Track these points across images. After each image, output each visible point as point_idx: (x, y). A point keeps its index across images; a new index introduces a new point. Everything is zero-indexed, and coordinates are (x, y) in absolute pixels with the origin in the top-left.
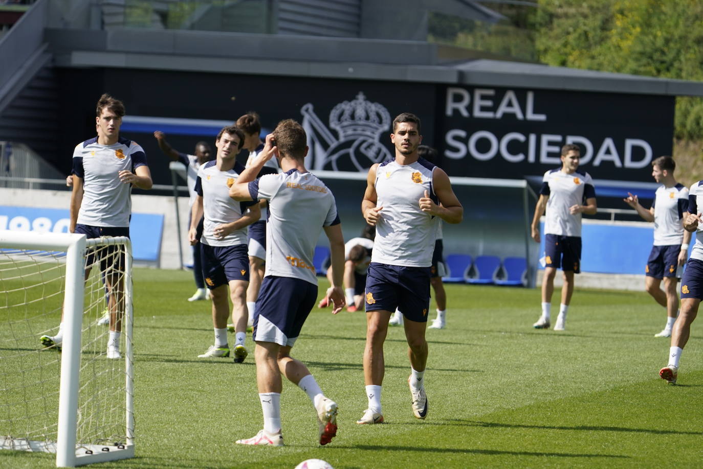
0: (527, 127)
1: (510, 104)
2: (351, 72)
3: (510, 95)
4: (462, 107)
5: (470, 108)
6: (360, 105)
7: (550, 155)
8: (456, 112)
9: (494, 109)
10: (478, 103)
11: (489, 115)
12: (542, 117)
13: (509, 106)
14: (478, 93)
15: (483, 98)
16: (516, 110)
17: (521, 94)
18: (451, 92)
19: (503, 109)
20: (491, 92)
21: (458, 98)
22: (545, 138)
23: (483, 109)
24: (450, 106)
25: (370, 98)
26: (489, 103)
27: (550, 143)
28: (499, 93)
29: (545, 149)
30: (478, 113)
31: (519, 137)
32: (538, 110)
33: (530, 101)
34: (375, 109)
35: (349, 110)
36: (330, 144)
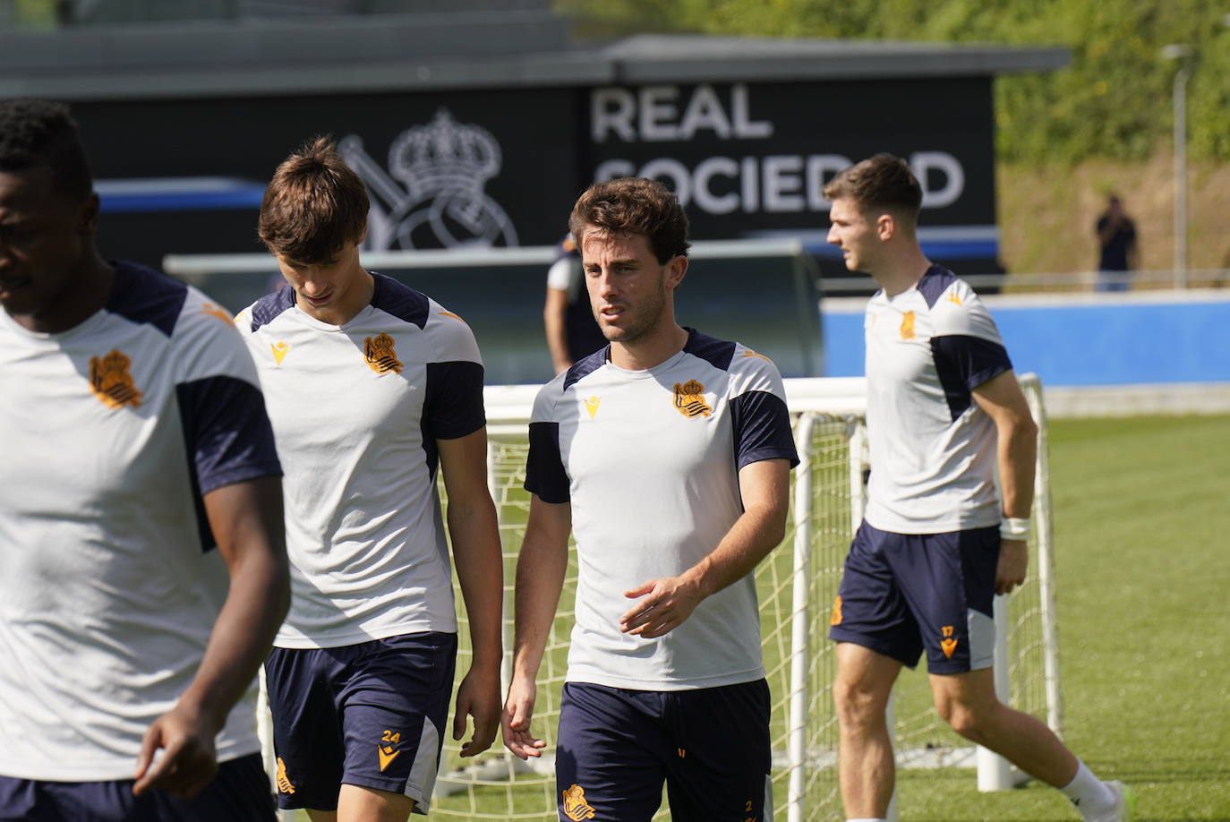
0: (738, 149)
1: (705, 111)
2: (424, 75)
3: (705, 96)
4: (621, 123)
5: (635, 123)
6: (444, 134)
7: (784, 193)
8: (612, 133)
9: (678, 120)
10: (649, 113)
11: (668, 133)
12: (761, 130)
13: (704, 114)
14: (648, 97)
15: (659, 103)
16: (717, 120)
17: (723, 91)
18: (599, 100)
19: (693, 121)
20: (669, 93)
21: (613, 108)
22: (773, 165)
23: (660, 122)
24: (601, 123)
25: (461, 118)
26: (667, 112)
27: (783, 174)
29: (773, 184)
30: (650, 131)
31: (725, 166)
32: (754, 116)
33: (740, 101)
34: (469, 136)
35: (424, 144)
36: (396, 204)
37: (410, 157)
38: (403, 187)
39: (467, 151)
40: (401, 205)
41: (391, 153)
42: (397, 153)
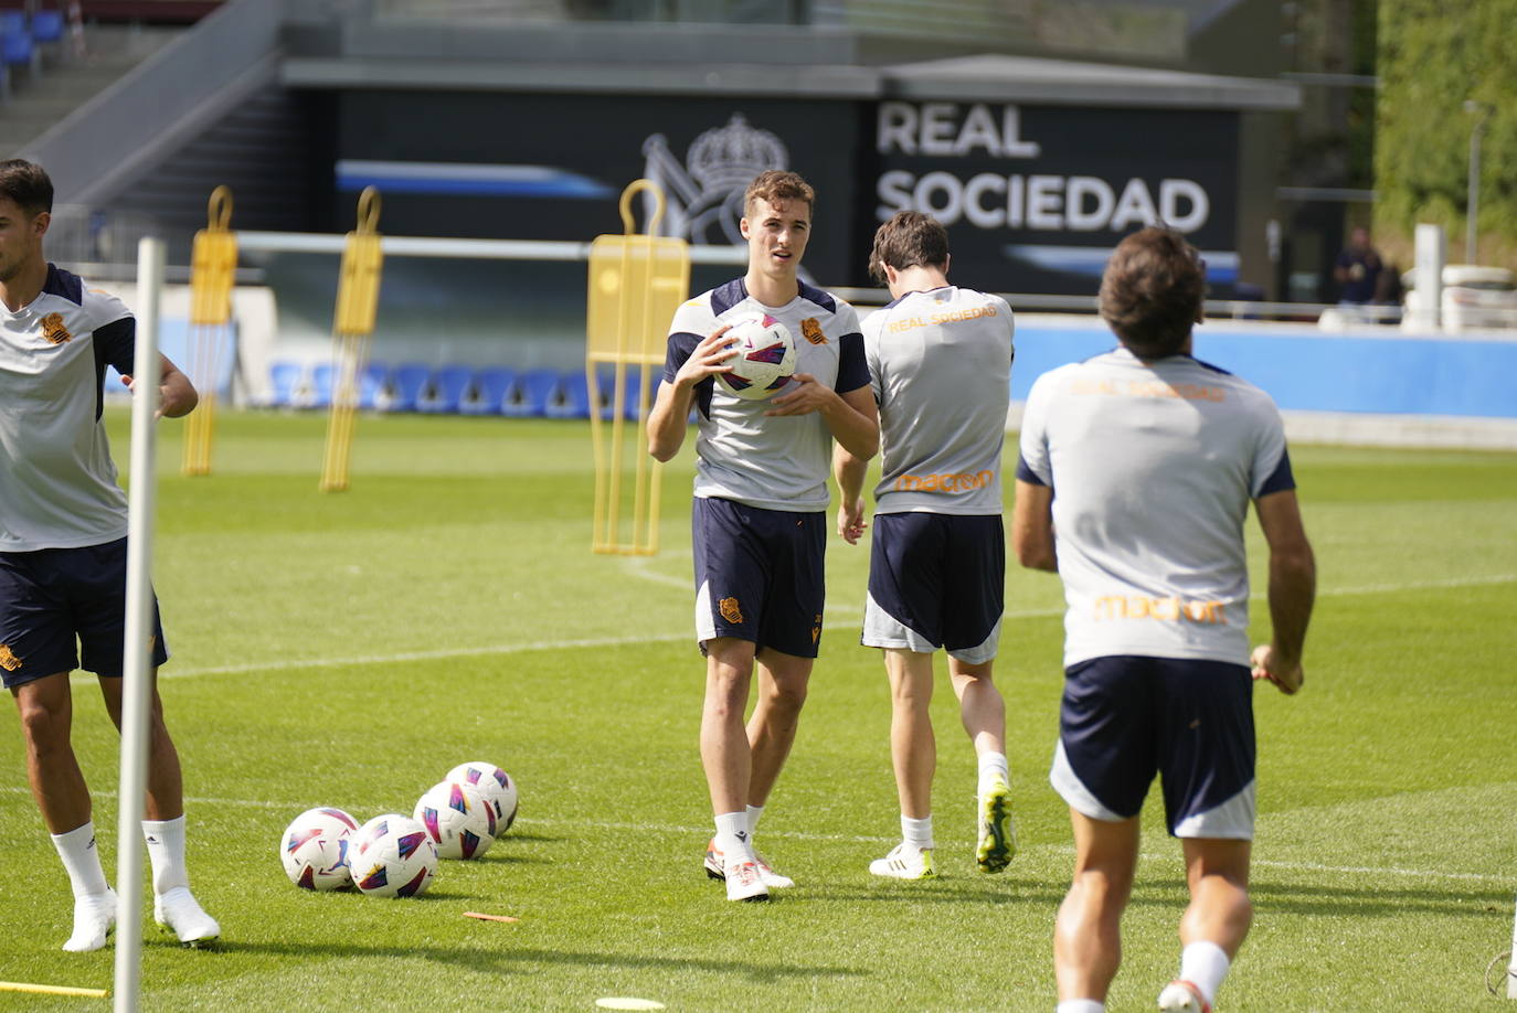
0: (1007, 166)
2: (713, 80)
3: (980, 116)
4: (904, 136)
5: (917, 137)
6: (738, 137)
7: (1047, 211)
8: (896, 146)
9: (954, 137)
10: (931, 128)
11: (945, 148)
12: (1028, 150)
13: (978, 133)
14: (929, 112)
15: (940, 119)
16: (989, 139)
17: (997, 110)
18: (886, 113)
19: (968, 138)
20: (947, 110)
21: (898, 122)
22: (1038, 183)
23: (940, 138)
24: (887, 136)
25: (755, 124)
26: (945, 128)
27: (1047, 192)
28: (961, 111)
29: (1037, 201)
30: (931, 146)
31: (992, 182)
32: (1024, 137)
33: (1011, 122)
34: (761, 141)
35: (719, 145)
36: (690, 201)
37: (706, 157)
38: (698, 185)
39: (758, 154)
40: (696, 201)
41: (690, 152)
42: (695, 152)
